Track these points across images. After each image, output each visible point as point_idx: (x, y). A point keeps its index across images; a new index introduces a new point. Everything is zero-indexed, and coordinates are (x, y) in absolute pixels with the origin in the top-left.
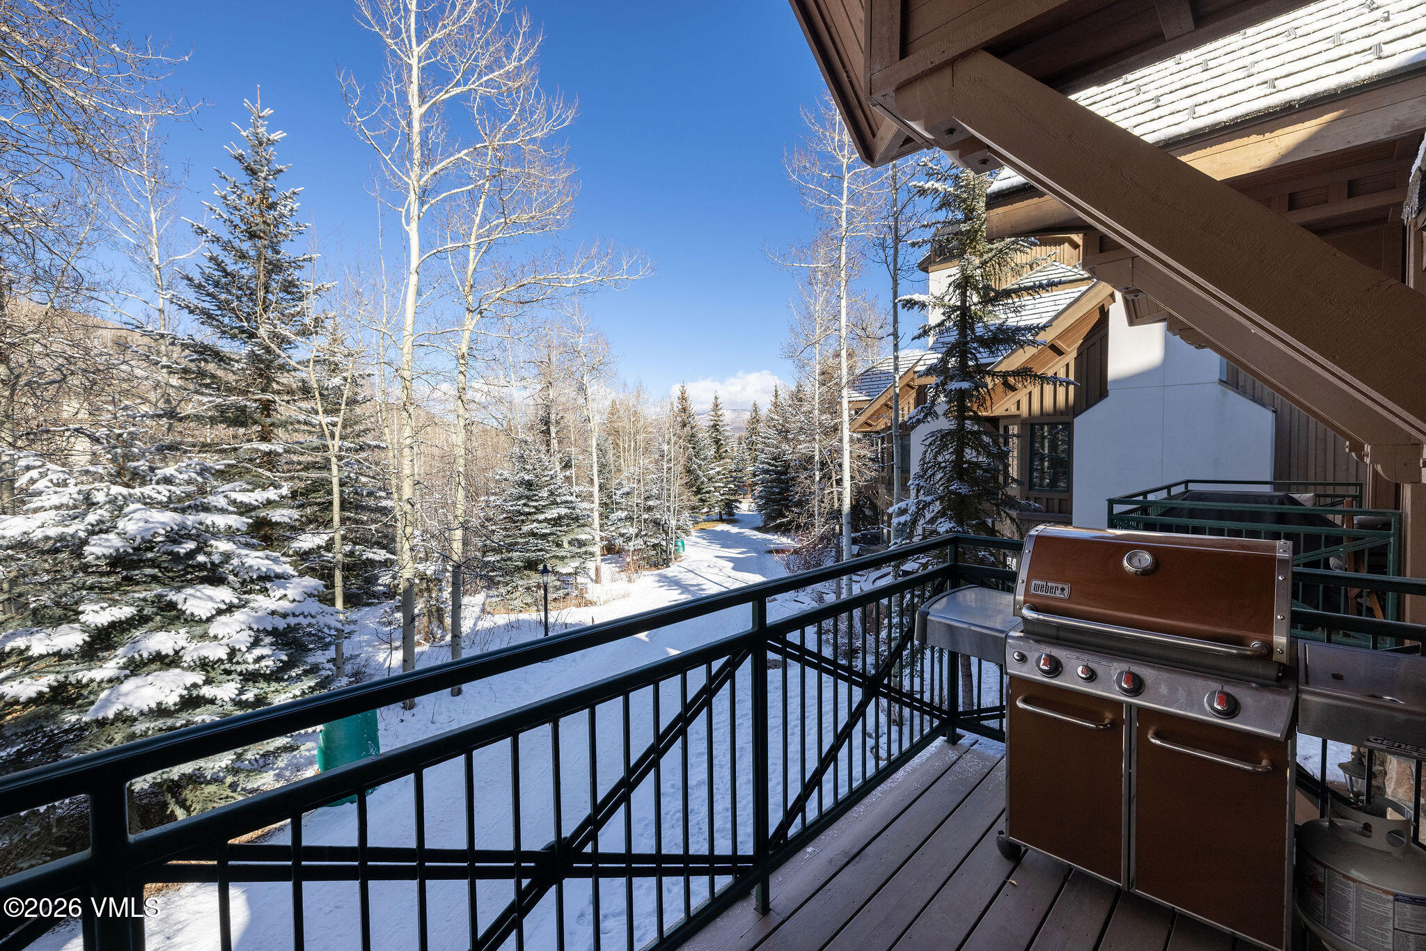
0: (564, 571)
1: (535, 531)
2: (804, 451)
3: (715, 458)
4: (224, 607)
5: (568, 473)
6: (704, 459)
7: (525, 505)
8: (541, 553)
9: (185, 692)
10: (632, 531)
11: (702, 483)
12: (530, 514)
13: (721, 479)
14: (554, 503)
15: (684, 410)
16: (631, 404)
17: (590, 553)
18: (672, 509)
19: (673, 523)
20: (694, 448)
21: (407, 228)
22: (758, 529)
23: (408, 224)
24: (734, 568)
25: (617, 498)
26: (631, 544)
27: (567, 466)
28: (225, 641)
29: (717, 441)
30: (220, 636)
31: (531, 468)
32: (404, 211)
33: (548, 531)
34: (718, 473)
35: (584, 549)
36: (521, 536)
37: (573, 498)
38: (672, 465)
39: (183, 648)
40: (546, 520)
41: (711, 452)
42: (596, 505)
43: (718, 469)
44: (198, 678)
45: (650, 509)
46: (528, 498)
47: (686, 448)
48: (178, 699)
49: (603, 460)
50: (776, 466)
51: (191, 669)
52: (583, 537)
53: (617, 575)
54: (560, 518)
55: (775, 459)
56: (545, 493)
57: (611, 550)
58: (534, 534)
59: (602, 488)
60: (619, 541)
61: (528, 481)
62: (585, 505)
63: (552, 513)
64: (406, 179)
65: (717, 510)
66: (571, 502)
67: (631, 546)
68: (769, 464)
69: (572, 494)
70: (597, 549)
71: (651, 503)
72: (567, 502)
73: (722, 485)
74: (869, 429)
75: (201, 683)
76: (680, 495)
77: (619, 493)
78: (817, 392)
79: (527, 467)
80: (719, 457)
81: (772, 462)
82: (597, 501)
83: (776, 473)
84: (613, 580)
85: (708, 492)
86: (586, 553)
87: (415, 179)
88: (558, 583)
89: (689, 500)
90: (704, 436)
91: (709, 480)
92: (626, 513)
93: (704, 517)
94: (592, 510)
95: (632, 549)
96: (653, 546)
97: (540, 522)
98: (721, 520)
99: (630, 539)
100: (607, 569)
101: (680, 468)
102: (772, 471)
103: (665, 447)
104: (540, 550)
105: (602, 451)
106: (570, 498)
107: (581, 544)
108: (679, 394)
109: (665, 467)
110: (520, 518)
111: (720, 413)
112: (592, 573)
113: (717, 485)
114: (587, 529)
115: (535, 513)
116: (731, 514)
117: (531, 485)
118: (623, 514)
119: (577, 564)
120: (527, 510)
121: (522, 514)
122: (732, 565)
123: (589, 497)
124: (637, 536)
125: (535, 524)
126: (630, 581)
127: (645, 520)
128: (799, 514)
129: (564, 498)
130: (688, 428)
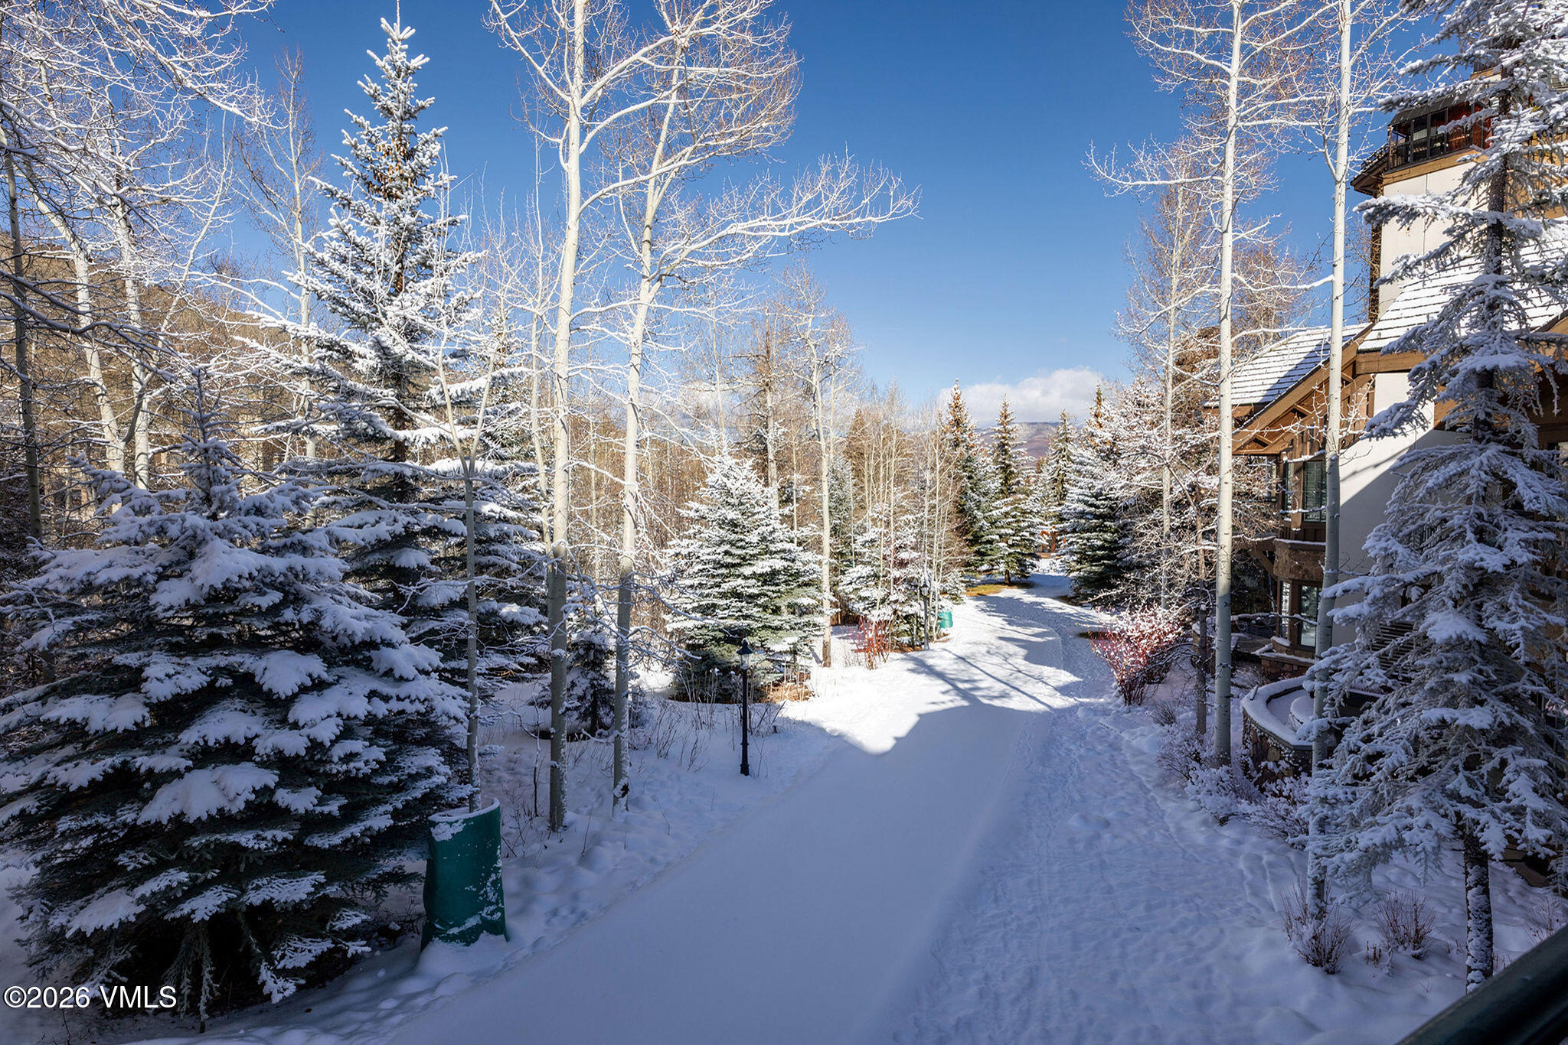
0: (777, 648)
1: (739, 590)
2: (1143, 484)
3: (1002, 492)
4: (309, 683)
5: (786, 511)
6: (985, 494)
7: (726, 553)
8: (748, 622)
9: (252, 797)
10: (877, 594)
11: (981, 528)
12: (733, 566)
13: (1009, 524)
14: (767, 552)
15: (958, 422)
16: (881, 414)
17: (815, 625)
18: (934, 565)
19: (936, 586)
20: (970, 478)
21: (564, 165)
22: (1065, 599)
23: (567, 160)
24: (1026, 658)
25: (856, 547)
26: (875, 612)
27: (786, 501)
28: (306, 731)
29: (1005, 468)
30: (301, 724)
31: (737, 502)
32: (560, 141)
33: (756, 591)
34: (1006, 514)
35: (805, 619)
36: (723, 596)
37: (793, 546)
38: (935, 502)
39: (257, 736)
40: (754, 575)
41: (994, 484)
42: (826, 558)
43: (1005, 509)
44: (270, 778)
45: (902, 564)
46: (732, 544)
47: (959, 478)
48: (242, 806)
49: (839, 492)
50: (1097, 507)
51: (264, 764)
52: (805, 601)
53: (853, 656)
54: (774, 573)
55: (1096, 496)
56: (754, 538)
57: (847, 619)
58: (738, 596)
59: (835, 531)
60: (859, 606)
61: (732, 520)
62: (808, 556)
63: (763, 566)
64: (563, 95)
65: (1002, 567)
66: (790, 551)
67: (875, 616)
68: (1086, 503)
69: (792, 542)
70: (824, 621)
71: (904, 555)
72: (784, 551)
73: (1011, 532)
74: (1261, 451)
75: (272, 785)
76: (948, 545)
77: (860, 539)
78: (1170, 391)
79: (732, 501)
80: (1006, 490)
81: (1092, 500)
82: (827, 549)
83: (1097, 517)
84: (847, 664)
85: (991, 542)
86: (808, 624)
87: (576, 98)
88: (770, 665)
89: (961, 553)
90: (986, 463)
91: (992, 524)
92: (869, 568)
93: (983, 576)
94: (820, 563)
95: (875, 619)
96: (906, 617)
97: (746, 578)
98: (1011, 584)
99: (873, 605)
100: (841, 646)
101: (948, 506)
102: (1090, 513)
103: (928, 475)
104: (746, 617)
105: (838, 480)
106: (788, 546)
107: (805, 611)
108: (950, 400)
109: (927, 504)
110: (720, 571)
111: (1009, 427)
112: (819, 651)
113: (1003, 531)
114: (812, 590)
115: (740, 565)
116: (1023, 572)
117: (736, 526)
118: (866, 571)
119: (795, 639)
120: (729, 560)
121: (722, 566)
122: (1023, 652)
123: (816, 545)
124: (883, 601)
125: (740, 581)
126: (871, 667)
127: (896, 580)
128: (1137, 583)
129: (779, 546)
130: (961, 449)
